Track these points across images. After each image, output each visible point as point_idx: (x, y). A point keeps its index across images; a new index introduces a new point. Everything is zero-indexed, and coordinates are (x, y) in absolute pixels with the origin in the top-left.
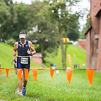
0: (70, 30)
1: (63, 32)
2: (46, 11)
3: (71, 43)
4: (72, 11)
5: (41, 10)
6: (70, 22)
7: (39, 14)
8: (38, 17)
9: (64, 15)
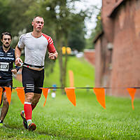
0: (72, 36)
1: (63, 39)
2: (37, 8)
3: (73, 56)
4: (75, 10)
5: (30, 7)
6: (72, 25)
7: (28, 12)
8: (26, 17)
9: (64, 15)
